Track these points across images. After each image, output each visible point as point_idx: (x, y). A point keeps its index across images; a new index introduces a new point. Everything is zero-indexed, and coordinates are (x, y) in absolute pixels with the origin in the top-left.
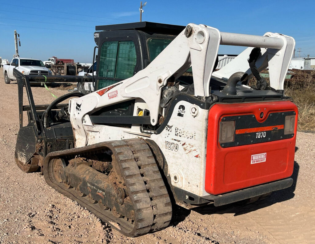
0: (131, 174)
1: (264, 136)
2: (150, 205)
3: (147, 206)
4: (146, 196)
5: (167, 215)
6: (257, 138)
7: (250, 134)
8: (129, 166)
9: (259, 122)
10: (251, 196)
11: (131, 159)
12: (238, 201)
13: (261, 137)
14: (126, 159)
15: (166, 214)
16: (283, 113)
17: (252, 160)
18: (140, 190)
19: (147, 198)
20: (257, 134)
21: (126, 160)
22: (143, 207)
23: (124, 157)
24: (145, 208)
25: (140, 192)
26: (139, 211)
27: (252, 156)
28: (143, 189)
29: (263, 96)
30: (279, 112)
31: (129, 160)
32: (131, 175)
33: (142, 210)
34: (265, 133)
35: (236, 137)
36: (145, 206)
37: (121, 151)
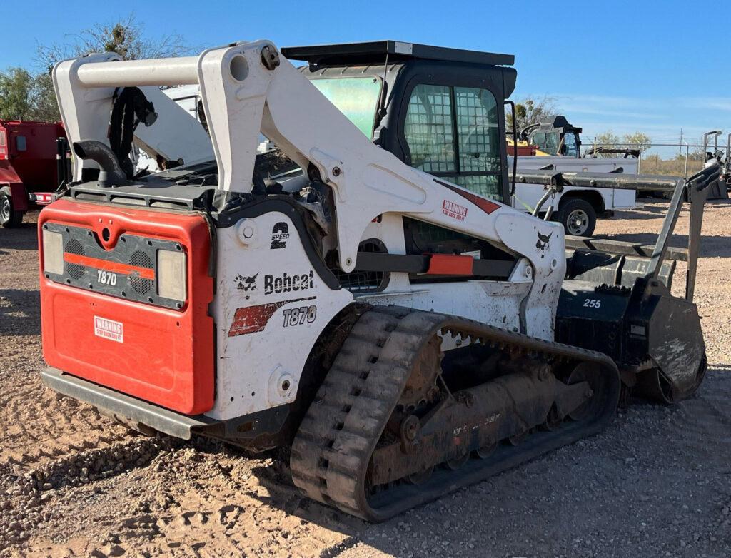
1: (113, 281)
6: (99, 281)
7: (87, 268)
13: (108, 283)
16: (148, 239)
20: (100, 272)
30: (142, 236)
34: (115, 276)
35: (66, 268)
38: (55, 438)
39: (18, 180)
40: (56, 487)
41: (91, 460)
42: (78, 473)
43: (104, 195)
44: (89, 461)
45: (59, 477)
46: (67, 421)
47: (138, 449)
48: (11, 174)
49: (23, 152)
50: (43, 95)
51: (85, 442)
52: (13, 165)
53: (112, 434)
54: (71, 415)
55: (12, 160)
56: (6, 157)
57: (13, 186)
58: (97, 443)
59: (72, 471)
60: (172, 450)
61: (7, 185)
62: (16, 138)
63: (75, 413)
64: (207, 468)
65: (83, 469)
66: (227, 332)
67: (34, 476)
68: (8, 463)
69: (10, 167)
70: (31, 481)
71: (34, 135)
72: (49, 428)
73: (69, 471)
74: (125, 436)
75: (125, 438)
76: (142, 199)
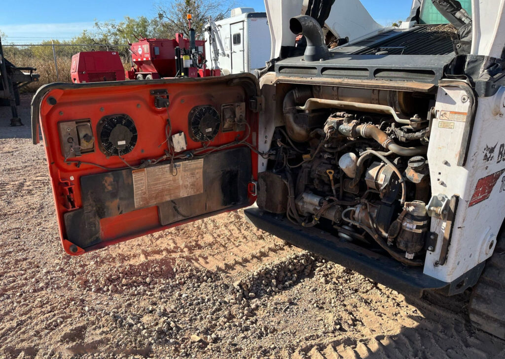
38: (237, 247)
39: (156, 71)
40: (258, 296)
41: (275, 272)
42: (269, 284)
43: (315, 68)
44: (274, 273)
45: (258, 287)
46: (239, 231)
47: (303, 261)
48: (152, 68)
49: (158, 55)
50: (154, 29)
51: (261, 252)
52: (153, 63)
53: (276, 245)
54: (240, 226)
55: (152, 60)
56: (150, 59)
57: (153, 74)
58: (268, 253)
59: (265, 282)
60: (324, 261)
61: (150, 74)
62: (154, 48)
63: (241, 224)
64: (360, 282)
65: (273, 281)
66: (469, 202)
67: (240, 285)
68: (217, 271)
69: (152, 65)
70: (240, 291)
71: (162, 46)
72: (229, 236)
73: (263, 281)
74: (284, 246)
75: (284, 248)
76: (366, 70)
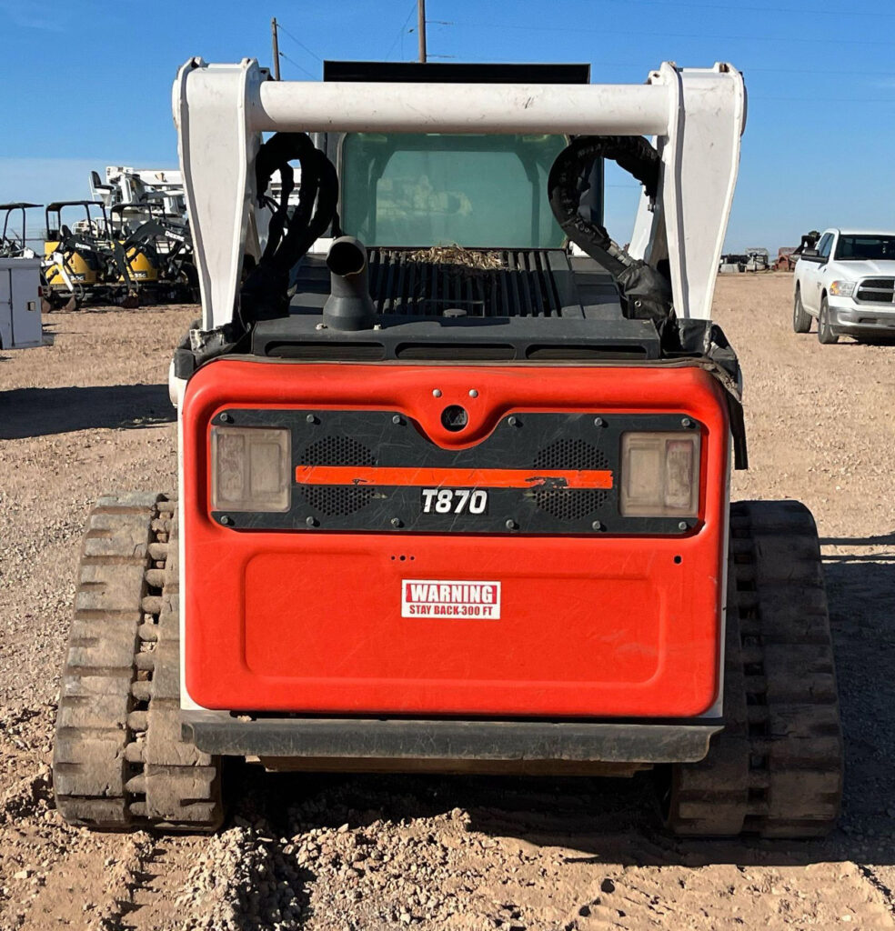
0: (99, 607)
1: (477, 505)
2: (115, 722)
3: (104, 725)
4: (114, 691)
5: (191, 774)
6: (427, 509)
7: (382, 489)
8: (106, 580)
9: (442, 446)
10: (407, 752)
11: (133, 557)
12: (325, 755)
13: (458, 510)
14: (110, 553)
15: (187, 769)
16: (597, 416)
17: (409, 599)
18: (104, 664)
19: (114, 697)
20: (429, 494)
21: (109, 556)
22: (83, 724)
23: (106, 547)
24: (96, 729)
25: (106, 671)
26: (70, 735)
27: (405, 582)
28: (117, 664)
29: (520, 341)
30: (578, 413)
31: (121, 560)
32: (100, 611)
33: (83, 735)
34: (484, 495)
35: (304, 496)
36: (93, 721)
37: (106, 527)
